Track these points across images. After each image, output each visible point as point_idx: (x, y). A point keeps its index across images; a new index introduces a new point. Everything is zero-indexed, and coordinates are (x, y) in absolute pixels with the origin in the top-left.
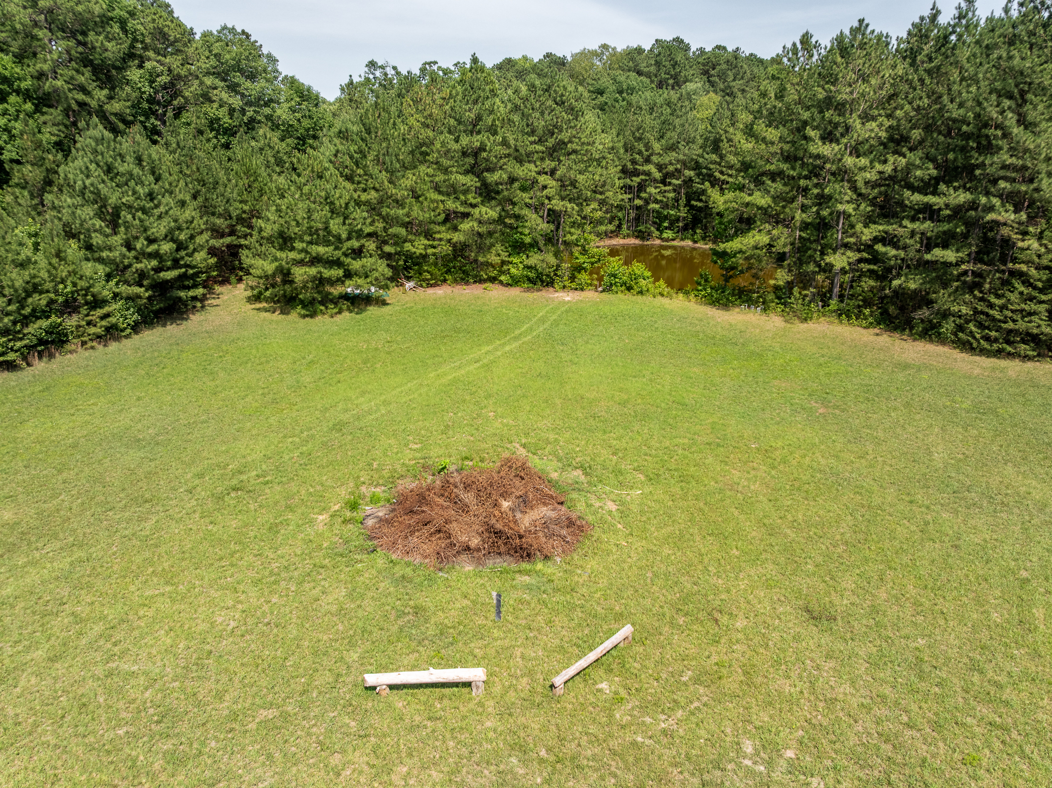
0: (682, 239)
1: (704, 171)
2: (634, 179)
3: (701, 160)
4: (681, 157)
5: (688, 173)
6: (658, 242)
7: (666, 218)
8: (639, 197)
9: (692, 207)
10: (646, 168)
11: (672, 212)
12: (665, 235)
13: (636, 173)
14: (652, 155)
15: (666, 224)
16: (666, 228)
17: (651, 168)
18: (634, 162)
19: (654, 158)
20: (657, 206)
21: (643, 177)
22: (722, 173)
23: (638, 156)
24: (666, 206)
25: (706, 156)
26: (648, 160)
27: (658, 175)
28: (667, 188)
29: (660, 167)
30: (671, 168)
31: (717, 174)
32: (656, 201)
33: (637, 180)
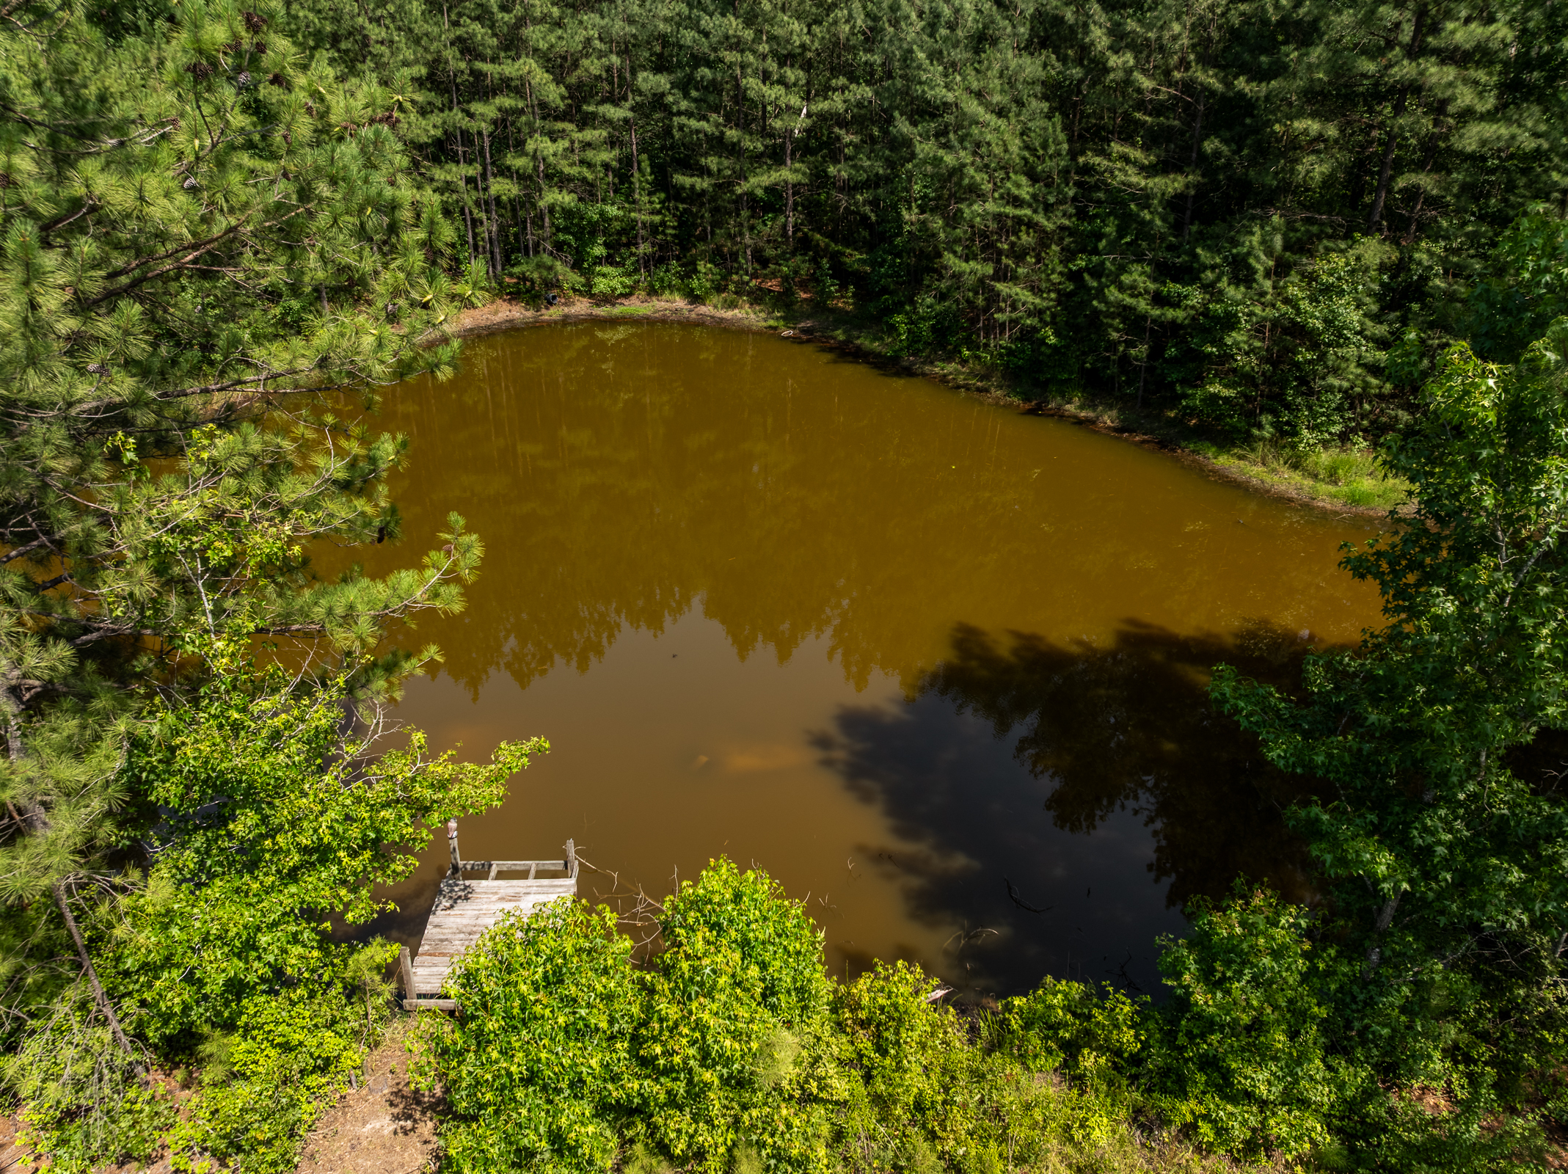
0: (652, 292)
1: (705, 72)
2: (477, 107)
3: (688, 36)
4: (619, 28)
5: (649, 81)
6: (581, 307)
7: (593, 230)
8: (505, 172)
9: (675, 194)
10: (510, 69)
11: (612, 211)
12: (601, 285)
13: (480, 88)
14: (521, 22)
15: (599, 251)
16: (598, 261)
17: (527, 67)
18: (467, 47)
19: (534, 34)
20: (566, 199)
21: (507, 102)
22: (766, 77)
23: (477, 28)
24: (588, 191)
25: (705, 22)
26: (512, 44)
27: (554, 94)
28: (590, 135)
29: (559, 65)
30: (593, 66)
31: (752, 84)
32: (563, 181)
33: (486, 110)
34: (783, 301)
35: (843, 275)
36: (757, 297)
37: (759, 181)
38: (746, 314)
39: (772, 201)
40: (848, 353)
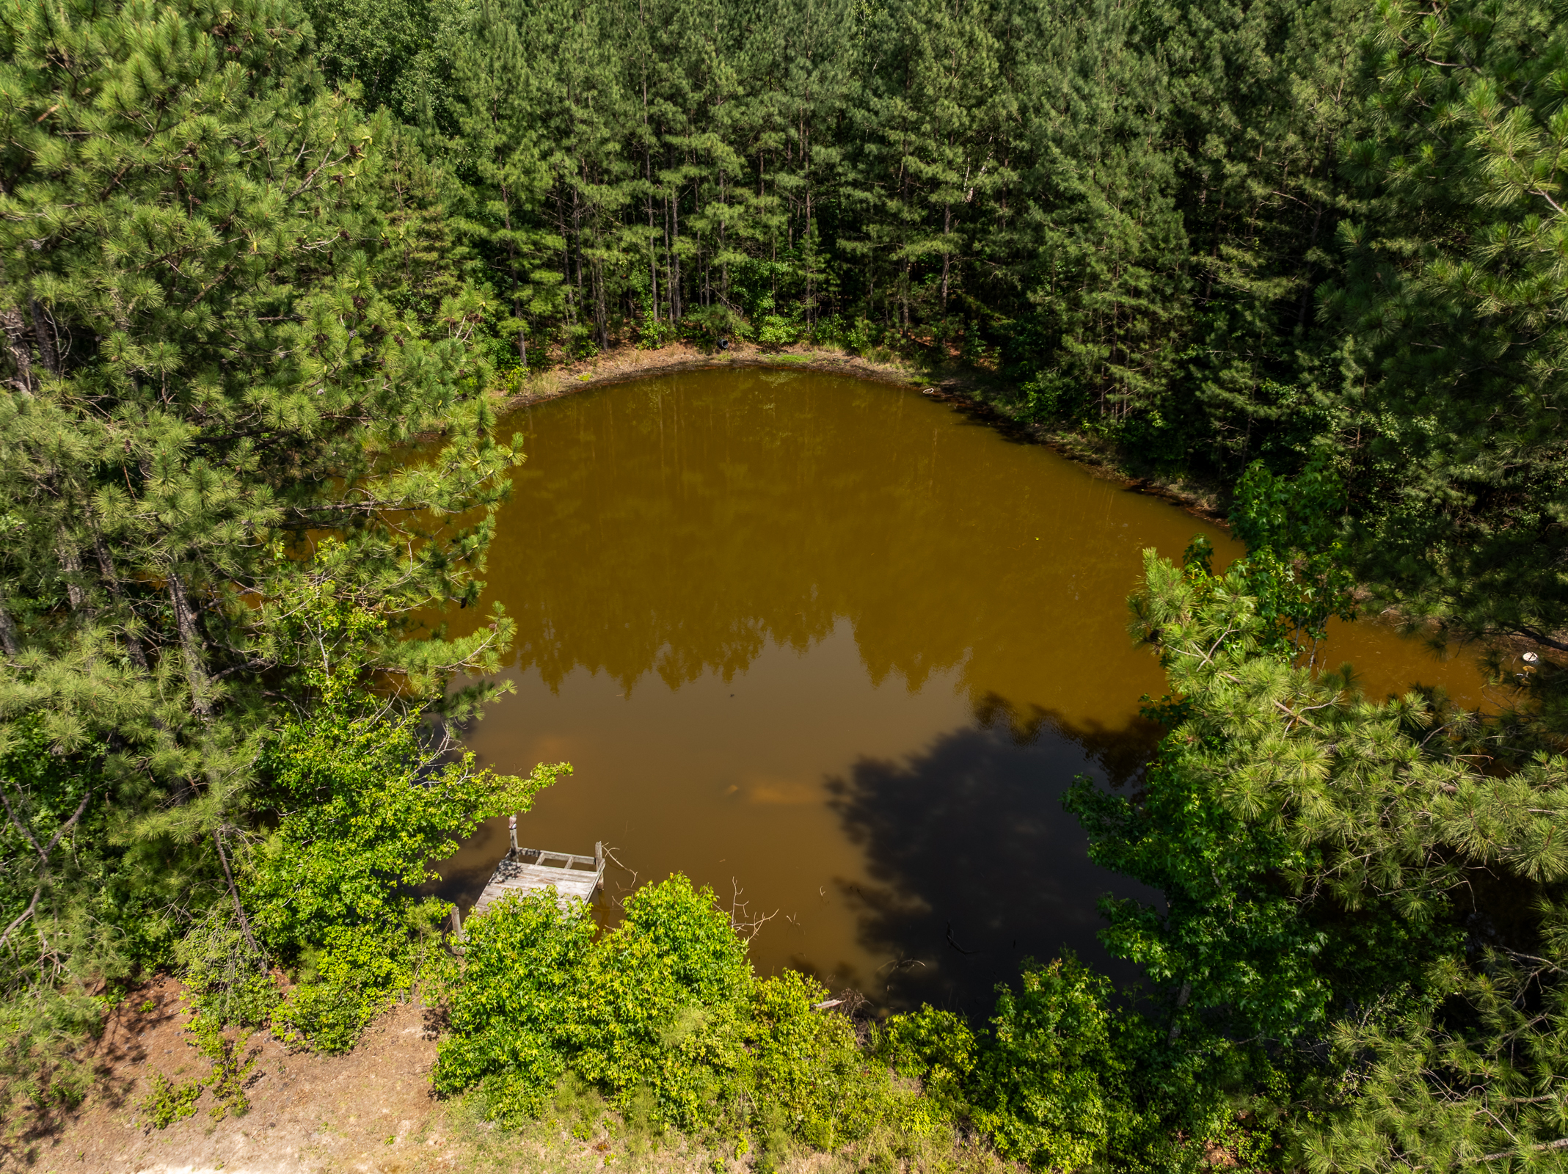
0: (815, 342)
1: (872, 148)
2: (666, 175)
3: (859, 115)
4: (799, 104)
5: (823, 153)
6: (749, 352)
7: (766, 284)
8: (684, 230)
9: (840, 255)
10: (699, 141)
11: (783, 267)
12: (768, 334)
13: (672, 157)
14: (712, 99)
15: (768, 303)
16: (769, 311)
17: (710, 141)
18: (659, 125)
19: (720, 111)
20: (740, 258)
21: (693, 171)
22: (922, 153)
23: (669, 108)
24: (762, 250)
25: (875, 102)
26: (701, 118)
27: (732, 162)
28: (766, 200)
29: (740, 138)
30: (771, 140)
31: (912, 163)
32: (737, 242)
33: (673, 177)
34: (930, 357)
35: (991, 339)
36: (907, 354)
37: (917, 249)
38: (897, 369)
39: (933, 264)
40: (982, 415)
